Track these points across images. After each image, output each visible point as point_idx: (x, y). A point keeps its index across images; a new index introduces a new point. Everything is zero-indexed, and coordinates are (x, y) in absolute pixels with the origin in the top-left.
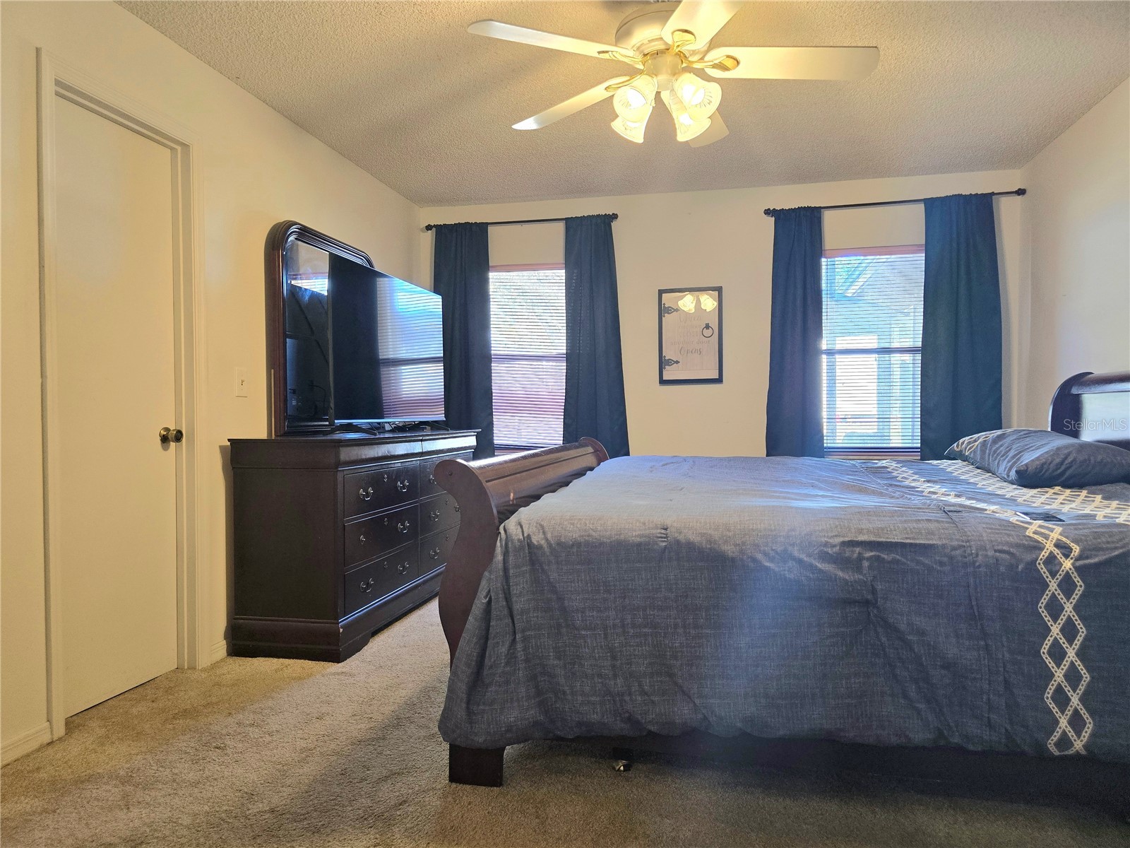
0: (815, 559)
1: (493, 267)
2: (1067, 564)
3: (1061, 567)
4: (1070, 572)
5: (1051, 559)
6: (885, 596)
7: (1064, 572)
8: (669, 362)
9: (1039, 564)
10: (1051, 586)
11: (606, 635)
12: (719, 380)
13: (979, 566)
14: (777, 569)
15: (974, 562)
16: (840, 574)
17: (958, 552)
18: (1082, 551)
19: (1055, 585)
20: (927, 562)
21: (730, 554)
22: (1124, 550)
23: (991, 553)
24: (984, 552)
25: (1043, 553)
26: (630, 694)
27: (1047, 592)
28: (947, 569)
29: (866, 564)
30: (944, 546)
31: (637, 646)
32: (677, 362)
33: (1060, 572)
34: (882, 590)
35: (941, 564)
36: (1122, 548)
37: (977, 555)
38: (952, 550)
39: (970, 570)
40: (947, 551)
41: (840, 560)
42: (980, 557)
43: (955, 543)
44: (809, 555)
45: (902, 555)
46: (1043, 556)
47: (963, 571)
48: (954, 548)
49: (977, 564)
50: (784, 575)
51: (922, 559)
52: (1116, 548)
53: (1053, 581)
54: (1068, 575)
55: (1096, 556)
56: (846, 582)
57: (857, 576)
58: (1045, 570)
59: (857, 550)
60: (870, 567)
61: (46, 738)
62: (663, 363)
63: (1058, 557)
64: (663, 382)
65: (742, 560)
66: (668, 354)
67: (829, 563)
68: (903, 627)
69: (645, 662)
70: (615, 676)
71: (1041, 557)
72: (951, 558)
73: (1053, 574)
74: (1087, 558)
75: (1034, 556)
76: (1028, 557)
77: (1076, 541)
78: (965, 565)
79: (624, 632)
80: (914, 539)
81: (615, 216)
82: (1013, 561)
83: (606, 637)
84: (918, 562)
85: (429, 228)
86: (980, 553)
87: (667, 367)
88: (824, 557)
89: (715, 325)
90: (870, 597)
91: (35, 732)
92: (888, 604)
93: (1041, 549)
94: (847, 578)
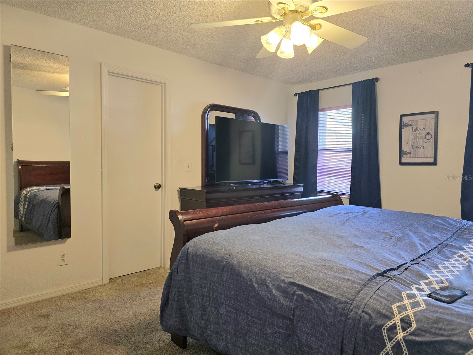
0: (274, 288)
1: (321, 109)
2: (401, 335)
3: (395, 336)
4: (401, 342)
5: (393, 328)
6: (298, 319)
7: (397, 340)
8: (406, 153)
9: (384, 329)
10: (387, 347)
11: (202, 299)
12: (435, 163)
13: (349, 319)
14: (257, 289)
15: (348, 315)
16: (282, 300)
17: (342, 305)
18: (416, 329)
19: (390, 347)
20: (323, 306)
21: (244, 275)
22: (447, 338)
23: (360, 312)
24: (357, 310)
25: (389, 323)
26: (206, 329)
27: (384, 350)
28: (332, 314)
29: (295, 298)
30: (336, 299)
31: (213, 308)
32: (410, 153)
33: (394, 339)
34: (298, 315)
35: (330, 310)
36: (446, 336)
37: (352, 310)
38: (339, 303)
39: (343, 319)
40: (336, 303)
41: (285, 292)
42: (353, 312)
43: (344, 299)
44: (273, 285)
45: (314, 299)
46: (388, 324)
47: (339, 318)
48: (341, 303)
49: (349, 317)
50: (259, 292)
51: (322, 303)
52: (442, 335)
53: (389, 344)
54: (398, 343)
55: (423, 336)
56: (283, 305)
57: (289, 304)
58: (386, 334)
59: (295, 288)
60: (297, 300)
61: (101, 283)
62: (401, 153)
63: (398, 328)
64: (401, 163)
65: (246, 280)
66: (405, 148)
67: (279, 292)
68: (303, 341)
69: (214, 316)
70: (202, 319)
71: (387, 324)
72: (336, 308)
73: (390, 339)
74: (417, 335)
75: (383, 323)
76: (379, 322)
77: (417, 321)
78: (342, 315)
79: (209, 300)
80: (324, 290)
81: (377, 79)
82: (369, 322)
83: (202, 300)
84: (320, 305)
85: (296, 95)
86: (354, 310)
87: (404, 156)
88: (279, 288)
89: (433, 133)
90: (292, 317)
91: (97, 281)
92: (299, 324)
93: (390, 319)
94: (284, 303)
